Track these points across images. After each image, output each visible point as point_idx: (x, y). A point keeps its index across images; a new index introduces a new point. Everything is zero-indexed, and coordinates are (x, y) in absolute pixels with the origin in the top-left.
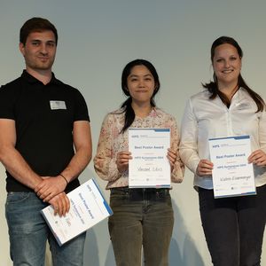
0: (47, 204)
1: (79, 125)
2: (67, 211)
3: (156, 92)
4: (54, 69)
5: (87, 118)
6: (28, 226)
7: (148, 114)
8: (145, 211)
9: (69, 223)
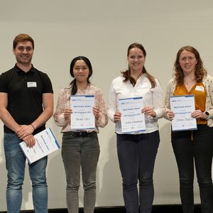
0: (22, 141)
1: (46, 96)
2: (34, 144)
3: (90, 76)
4: (32, 62)
5: (52, 92)
6: (14, 152)
7: (85, 88)
8: (81, 146)
9: (35, 152)
